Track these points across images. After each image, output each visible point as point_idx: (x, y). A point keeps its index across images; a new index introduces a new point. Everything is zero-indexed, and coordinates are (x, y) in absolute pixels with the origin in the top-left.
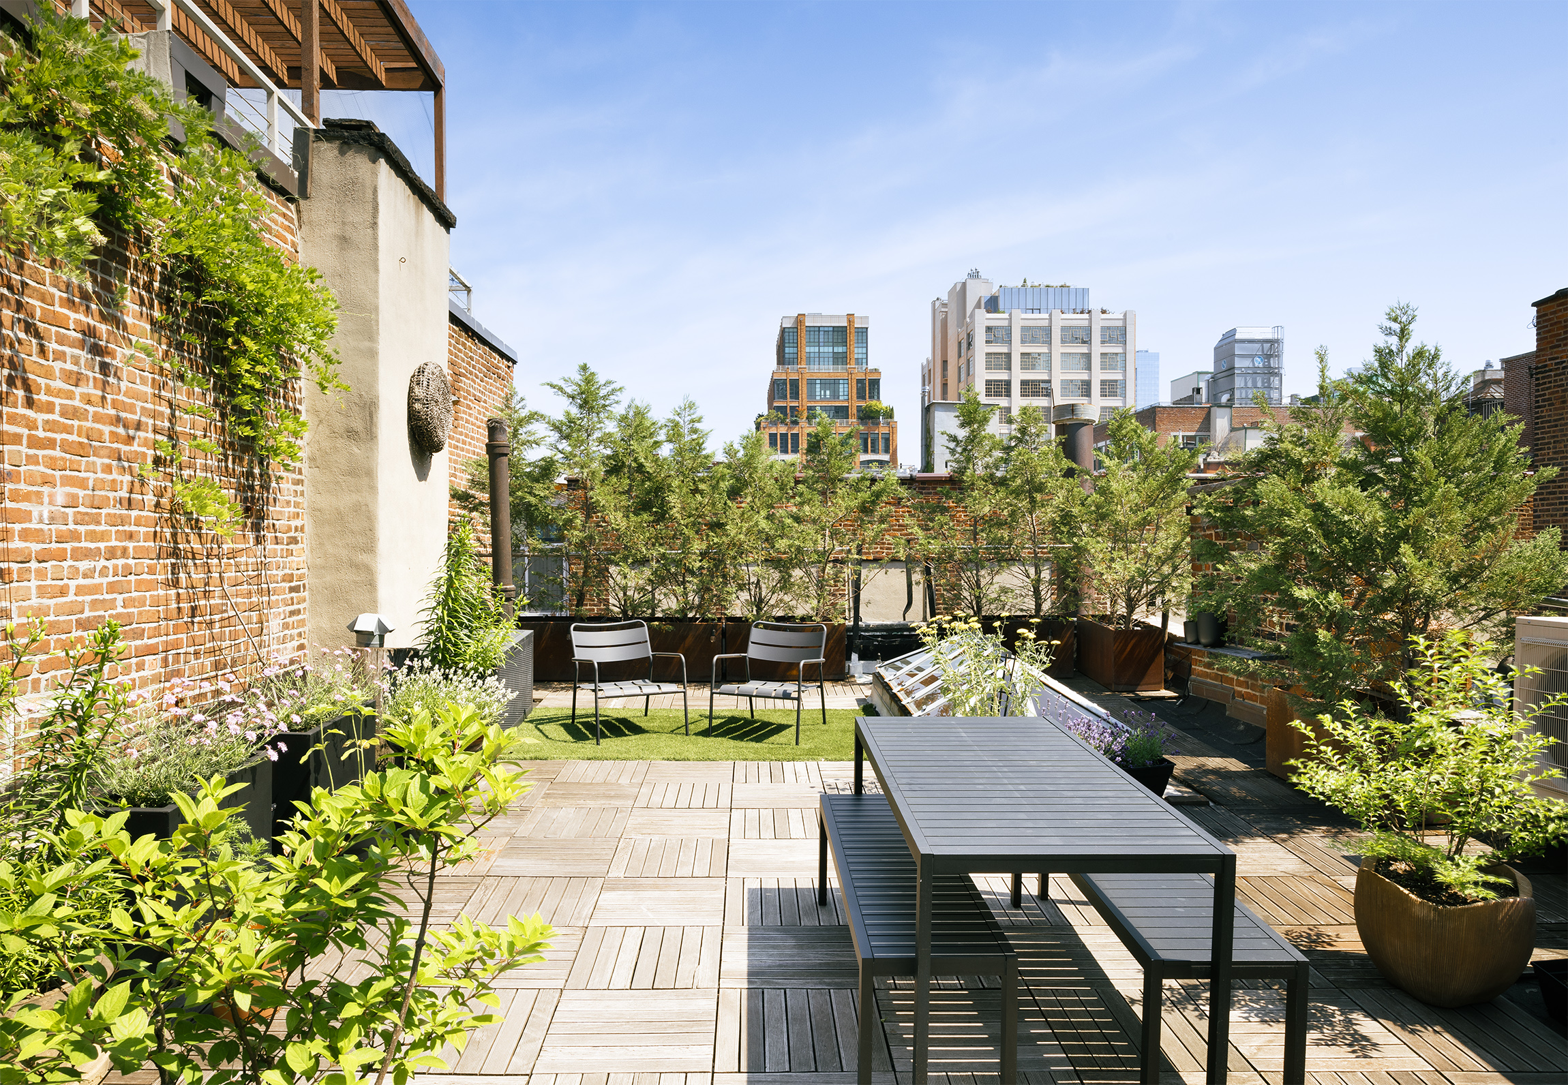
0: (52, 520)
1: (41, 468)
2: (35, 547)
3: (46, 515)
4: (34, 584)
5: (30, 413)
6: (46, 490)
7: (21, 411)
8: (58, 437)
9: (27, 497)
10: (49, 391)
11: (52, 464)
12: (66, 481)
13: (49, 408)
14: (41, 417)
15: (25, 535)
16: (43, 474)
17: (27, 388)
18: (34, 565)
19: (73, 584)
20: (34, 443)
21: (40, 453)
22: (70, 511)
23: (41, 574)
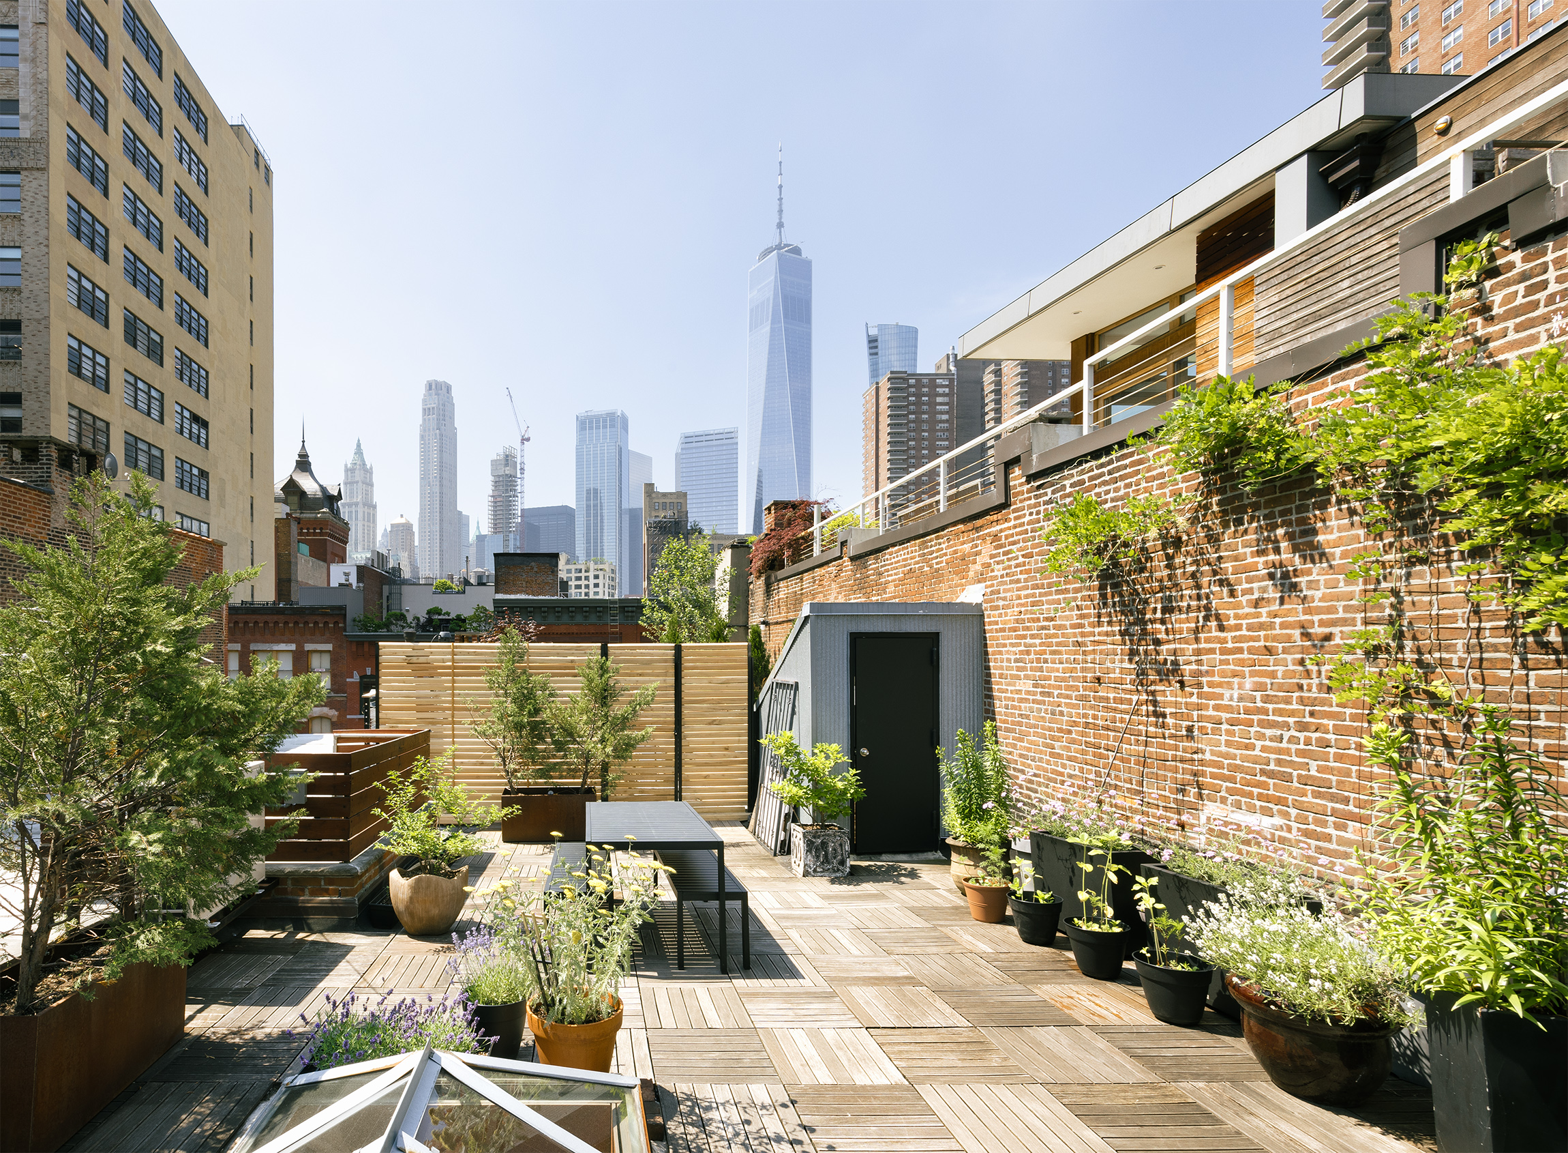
0: (1241, 699)
1: (1232, 667)
2: (1224, 715)
3: (1236, 696)
4: (1224, 738)
5: (1222, 635)
6: (1236, 680)
7: (1215, 634)
8: (1245, 645)
9: (1220, 685)
10: (1237, 617)
11: (1241, 663)
12: (1253, 674)
13: (1238, 627)
14: (1229, 635)
15: (1217, 708)
16: (1233, 671)
17: (1218, 617)
18: (1225, 727)
19: (1259, 744)
20: (1224, 651)
21: (1231, 657)
22: (1258, 694)
23: (1228, 732)
